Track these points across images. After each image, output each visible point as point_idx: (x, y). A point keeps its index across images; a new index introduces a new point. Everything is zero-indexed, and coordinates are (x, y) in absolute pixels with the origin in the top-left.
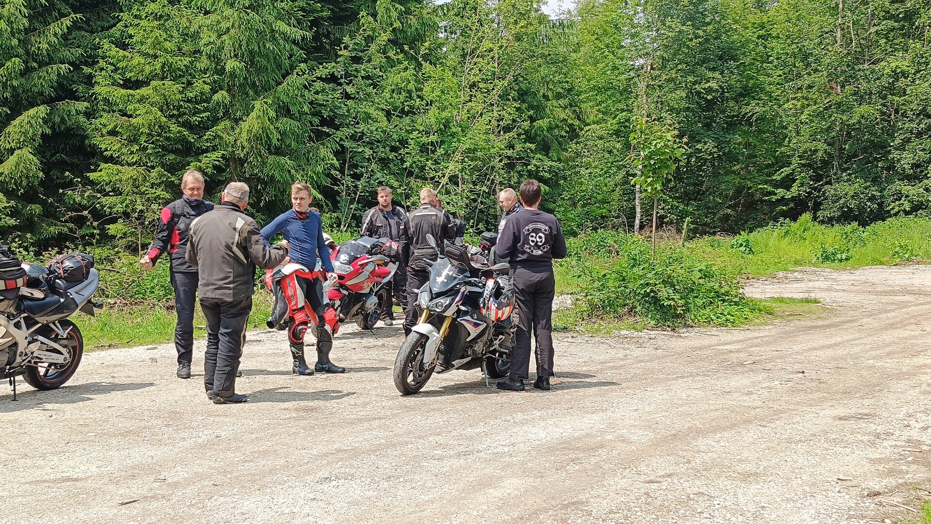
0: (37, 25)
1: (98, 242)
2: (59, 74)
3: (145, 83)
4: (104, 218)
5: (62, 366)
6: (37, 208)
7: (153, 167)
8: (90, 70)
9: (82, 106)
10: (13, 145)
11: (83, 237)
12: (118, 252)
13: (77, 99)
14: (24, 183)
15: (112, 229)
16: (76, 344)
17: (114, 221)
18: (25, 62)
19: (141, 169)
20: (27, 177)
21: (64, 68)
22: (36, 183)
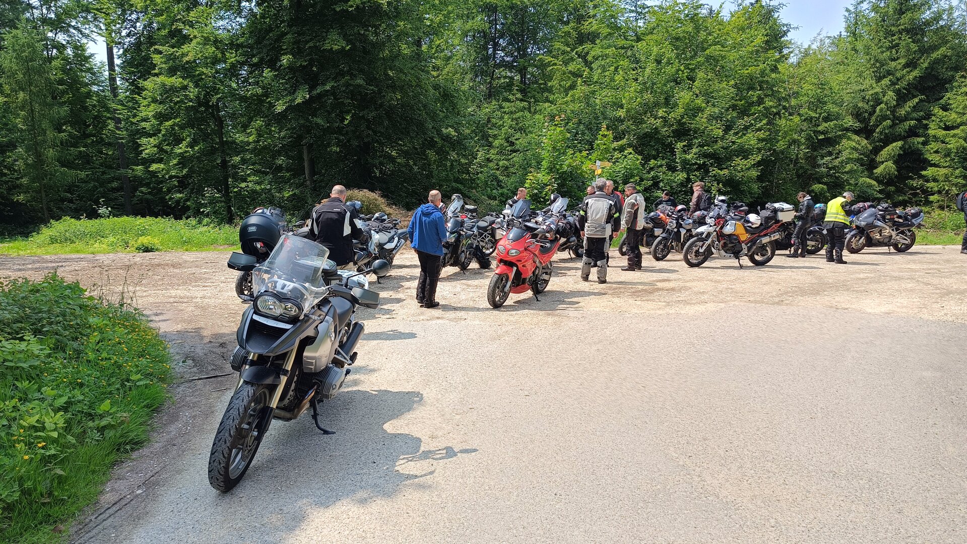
0: (900, 103)
1: (924, 204)
2: (910, 125)
3: (957, 127)
4: (927, 193)
5: (907, 244)
6: (892, 188)
7: (957, 168)
8: (927, 122)
9: (921, 139)
10: (883, 160)
11: (916, 202)
12: (934, 209)
13: (919, 136)
14: (887, 177)
15: (932, 198)
16: (913, 237)
17: (933, 194)
18: (893, 121)
19: (950, 170)
20: (889, 174)
21: (913, 123)
22: (893, 177)
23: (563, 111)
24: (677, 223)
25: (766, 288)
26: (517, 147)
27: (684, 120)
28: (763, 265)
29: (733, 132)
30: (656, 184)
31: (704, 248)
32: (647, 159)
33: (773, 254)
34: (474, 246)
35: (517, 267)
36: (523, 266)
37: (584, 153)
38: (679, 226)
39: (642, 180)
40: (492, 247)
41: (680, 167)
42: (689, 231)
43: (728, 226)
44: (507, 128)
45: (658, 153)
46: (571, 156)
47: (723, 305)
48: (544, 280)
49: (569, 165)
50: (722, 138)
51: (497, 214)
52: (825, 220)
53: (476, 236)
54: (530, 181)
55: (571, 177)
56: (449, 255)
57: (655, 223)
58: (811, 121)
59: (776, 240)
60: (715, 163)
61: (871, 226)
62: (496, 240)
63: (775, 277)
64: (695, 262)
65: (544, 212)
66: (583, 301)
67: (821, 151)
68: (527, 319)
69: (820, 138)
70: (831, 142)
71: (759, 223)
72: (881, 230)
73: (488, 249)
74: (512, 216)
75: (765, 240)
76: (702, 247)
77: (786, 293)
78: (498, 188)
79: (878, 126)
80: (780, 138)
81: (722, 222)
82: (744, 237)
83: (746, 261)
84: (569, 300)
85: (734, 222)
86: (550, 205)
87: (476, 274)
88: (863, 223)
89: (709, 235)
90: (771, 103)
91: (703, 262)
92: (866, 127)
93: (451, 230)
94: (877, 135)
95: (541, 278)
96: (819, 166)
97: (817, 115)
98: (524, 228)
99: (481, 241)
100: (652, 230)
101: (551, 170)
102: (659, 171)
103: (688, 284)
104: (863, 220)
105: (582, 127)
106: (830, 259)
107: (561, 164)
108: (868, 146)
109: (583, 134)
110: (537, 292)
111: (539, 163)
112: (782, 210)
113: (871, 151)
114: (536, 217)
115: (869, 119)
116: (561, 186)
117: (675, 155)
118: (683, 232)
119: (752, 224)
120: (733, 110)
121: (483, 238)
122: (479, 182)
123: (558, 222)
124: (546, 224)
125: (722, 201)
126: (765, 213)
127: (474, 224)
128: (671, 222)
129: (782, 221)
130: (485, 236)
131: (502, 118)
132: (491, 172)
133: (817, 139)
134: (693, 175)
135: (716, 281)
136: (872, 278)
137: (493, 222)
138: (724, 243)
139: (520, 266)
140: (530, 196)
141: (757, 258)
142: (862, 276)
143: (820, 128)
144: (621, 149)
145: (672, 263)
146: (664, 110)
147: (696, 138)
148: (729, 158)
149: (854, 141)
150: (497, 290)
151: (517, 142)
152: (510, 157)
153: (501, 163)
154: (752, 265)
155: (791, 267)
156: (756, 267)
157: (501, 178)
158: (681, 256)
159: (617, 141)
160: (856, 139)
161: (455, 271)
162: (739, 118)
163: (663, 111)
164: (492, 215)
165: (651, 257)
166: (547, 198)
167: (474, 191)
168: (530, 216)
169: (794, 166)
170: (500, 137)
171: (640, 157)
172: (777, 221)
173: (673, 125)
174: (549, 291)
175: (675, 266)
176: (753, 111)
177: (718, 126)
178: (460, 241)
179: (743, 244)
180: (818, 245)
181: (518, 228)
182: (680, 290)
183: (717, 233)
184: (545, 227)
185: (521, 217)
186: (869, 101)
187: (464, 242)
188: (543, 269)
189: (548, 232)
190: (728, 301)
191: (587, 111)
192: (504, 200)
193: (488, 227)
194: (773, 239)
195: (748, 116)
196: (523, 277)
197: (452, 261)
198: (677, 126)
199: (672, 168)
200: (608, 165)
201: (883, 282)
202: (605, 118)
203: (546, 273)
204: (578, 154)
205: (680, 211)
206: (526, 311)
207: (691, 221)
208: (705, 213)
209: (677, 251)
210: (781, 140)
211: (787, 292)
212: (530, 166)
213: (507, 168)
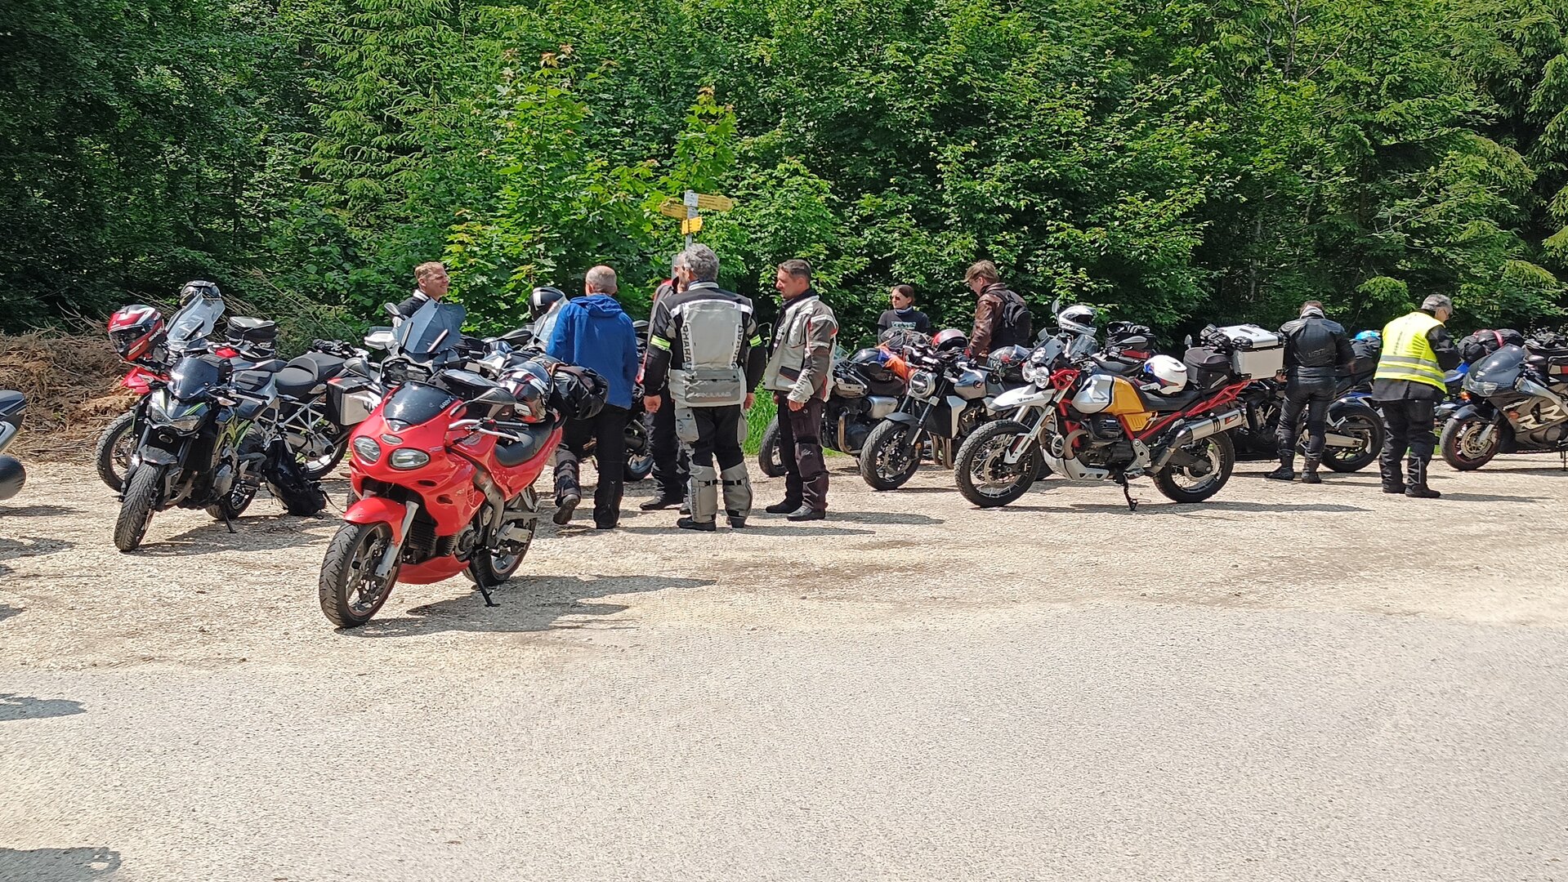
23: (572, 34)
24: (938, 381)
25: (1197, 562)
26: (412, 139)
27: (965, 79)
28: (1200, 501)
29: (1117, 117)
30: (880, 269)
31: (1019, 451)
32: (850, 189)
33: (1226, 472)
34: (267, 445)
35: (420, 500)
36: (441, 499)
37: (644, 168)
38: (945, 389)
39: (835, 253)
40: (328, 451)
41: (955, 218)
42: (975, 403)
43: (1090, 390)
44: (374, 74)
45: (887, 174)
46: (597, 176)
47: (1064, 608)
48: (510, 543)
49: (594, 204)
50: (1086, 136)
51: (346, 348)
52: (1378, 375)
53: (270, 413)
54: (459, 248)
55: (601, 238)
56: (177, 473)
57: (873, 380)
58: (1356, 95)
59: (1230, 431)
60: (1065, 207)
61: (1511, 394)
62: (343, 429)
63: (1229, 532)
64: (991, 491)
65: (510, 342)
66: (638, 604)
67: (1387, 182)
68: (455, 656)
69: (1386, 142)
70: (1414, 156)
71: (1182, 381)
72: (1538, 407)
73: (313, 456)
74: (401, 350)
75: (1203, 429)
76: (1012, 450)
77: (1253, 574)
78: (347, 266)
79: (1552, 115)
80: (1262, 141)
81: (1069, 378)
82: (1140, 421)
83: (1146, 490)
84: (594, 601)
85: (1109, 378)
86: (530, 321)
87: (269, 531)
88: (1488, 387)
89: (1033, 414)
90: (1235, 39)
91: (1017, 492)
92: (1518, 117)
93: (186, 392)
94: (1549, 141)
95: (501, 536)
96: (1382, 224)
97: (1373, 80)
98: (444, 386)
99: (290, 430)
100: (864, 402)
101: (530, 216)
102: (888, 226)
103: (966, 555)
104: (1485, 378)
105: (635, 85)
106: (1394, 484)
107: (567, 199)
108: (1527, 170)
109: (641, 107)
110: (487, 580)
111: (490, 191)
112: (1248, 346)
113: (1535, 186)
114: (482, 357)
115: (1527, 97)
116: (570, 265)
117: (941, 180)
118: (957, 406)
119: (1164, 384)
120: (1119, 54)
121: (295, 422)
122: (273, 243)
123: (556, 370)
124: (515, 375)
125: (1080, 319)
126: (1200, 355)
127: (266, 374)
128: (920, 378)
129: (1248, 376)
130: (304, 415)
131: (353, 43)
132: (320, 214)
133: (1376, 144)
134: (997, 243)
135: (1051, 546)
136: (1500, 533)
137: (334, 371)
138: (1081, 438)
139: (430, 498)
140: (462, 294)
141: (1179, 480)
142: (1474, 529)
143: (1380, 116)
144: (768, 159)
145: (923, 496)
146: (904, 45)
147: (1002, 131)
148: (1108, 196)
149: (1484, 154)
150: (352, 572)
151: (411, 120)
152: (386, 168)
153: (354, 185)
154: (1166, 500)
155: (1279, 508)
156: (1178, 506)
157: (355, 233)
158: (949, 479)
159: (754, 135)
160: (1491, 151)
161: (195, 525)
162: (1135, 78)
163: (899, 50)
164: (327, 350)
165: (859, 479)
166: (520, 300)
167: (257, 272)
168: (463, 352)
169: (1312, 221)
170: (350, 104)
171: (826, 185)
172: (1236, 378)
173: (931, 91)
174: (526, 580)
175: (932, 506)
176: (1179, 59)
177: (1071, 99)
178: (216, 430)
179: (1136, 442)
180: (1364, 445)
181: (420, 385)
182: (941, 569)
183: (1058, 410)
184: (512, 386)
185: (431, 356)
186: (1522, 45)
187: (232, 430)
188: (507, 508)
189: (522, 400)
190: (1081, 597)
191: (652, 35)
192: (369, 302)
193: (312, 385)
194: (1224, 427)
195: (1167, 72)
196: (439, 532)
197: (187, 491)
198: (943, 96)
199: (932, 222)
200: (723, 204)
201: (1529, 544)
202: (712, 63)
203: (519, 523)
204: (621, 169)
205: (946, 346)
206: (450, 635)
207: (979, 375)
208: (1025, 351)
209: (939, 462)
210: (1265, 147)
211: (1257, 572)
212: (459, 199)
213: (377, 201)
